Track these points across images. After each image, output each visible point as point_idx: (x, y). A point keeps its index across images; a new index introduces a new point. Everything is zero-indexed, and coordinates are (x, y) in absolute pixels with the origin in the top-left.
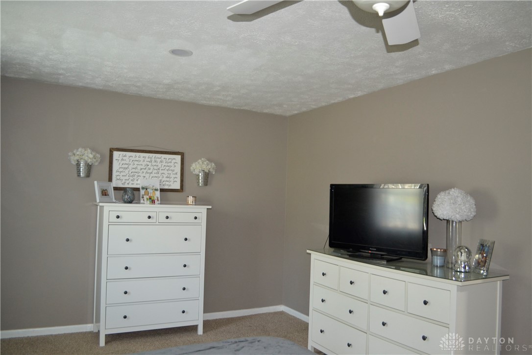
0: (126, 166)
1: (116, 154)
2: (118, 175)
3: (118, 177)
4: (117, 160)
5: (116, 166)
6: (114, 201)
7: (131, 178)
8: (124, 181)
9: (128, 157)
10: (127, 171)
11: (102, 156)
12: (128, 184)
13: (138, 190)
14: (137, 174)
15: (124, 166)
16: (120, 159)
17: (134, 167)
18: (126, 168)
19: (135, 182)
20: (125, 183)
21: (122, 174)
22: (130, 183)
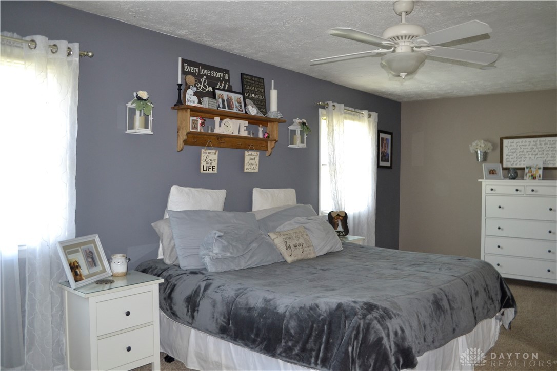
0: (514, 150)
1: (505, 142)
2: (508, 158)
3: (508, 160)
4: (506, 146)
5: (506, 151)
6: (502, 178)
7: (519, 160)
8: (512, 163)
9: (515, 143)
10: (515, 155)
11: (494, 145)
12: (516, 164)
13: (523, 169)
14: (523, 156)
15: (512, 151)
16: (509, 144)
17: (521, 150)
18: (515, 152)
19: (522, 163)
20: (513, 164)
21: (511, 157)
22: (518, 164)
